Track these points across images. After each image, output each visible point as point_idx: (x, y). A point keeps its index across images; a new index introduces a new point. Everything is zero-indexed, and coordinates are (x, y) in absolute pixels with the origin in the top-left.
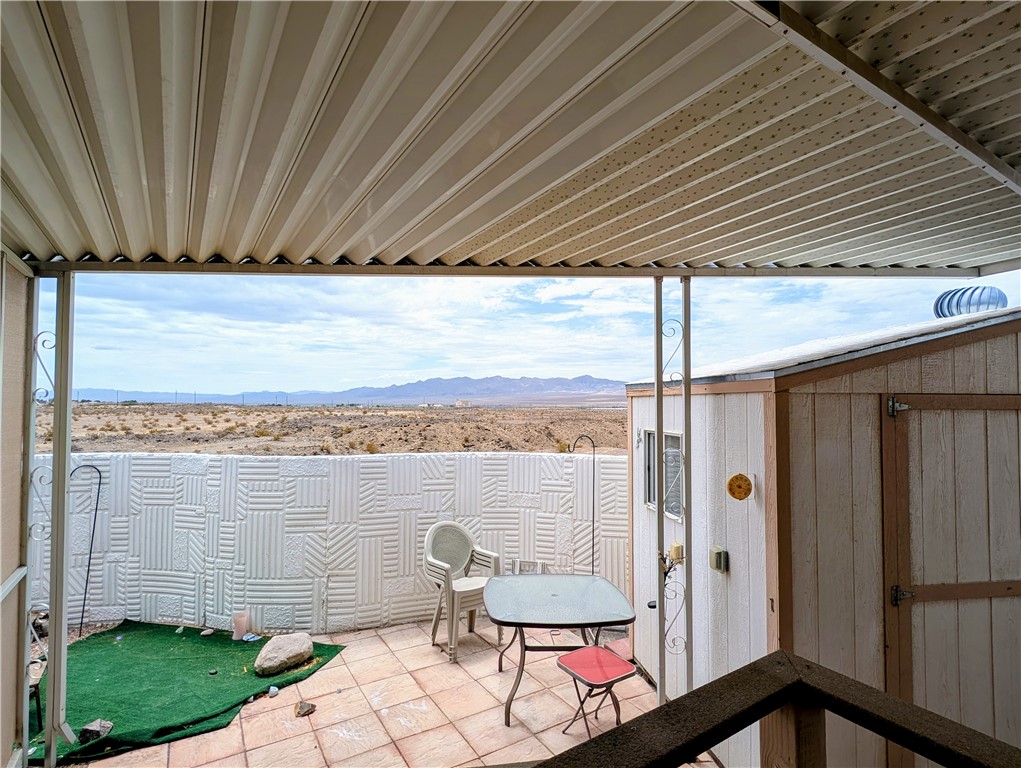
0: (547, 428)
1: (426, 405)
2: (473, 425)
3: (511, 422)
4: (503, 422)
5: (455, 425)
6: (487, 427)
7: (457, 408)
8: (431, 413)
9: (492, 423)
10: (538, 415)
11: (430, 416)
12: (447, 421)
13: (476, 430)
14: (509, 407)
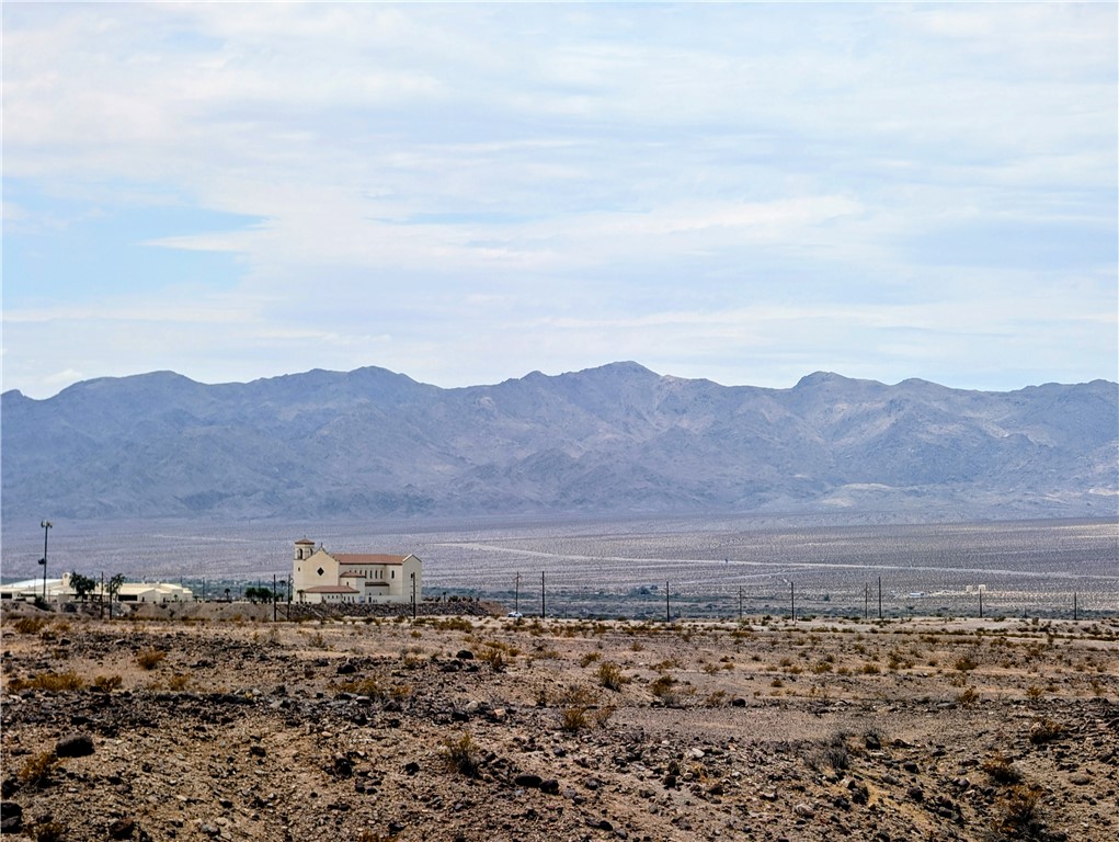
0: (1004, 777)
1: (58, 588)
2: (426, 742)
3: (718, 725)
4: (656, 722)
5: (284, 743)
6: (532, 763)
7: (301, 614)
8: (100, 646)
9: (573, 727)
10: (934, 676)
11: (88, 670)
12: (227, 706)
13: (448, 787)
14: (710, 605)
